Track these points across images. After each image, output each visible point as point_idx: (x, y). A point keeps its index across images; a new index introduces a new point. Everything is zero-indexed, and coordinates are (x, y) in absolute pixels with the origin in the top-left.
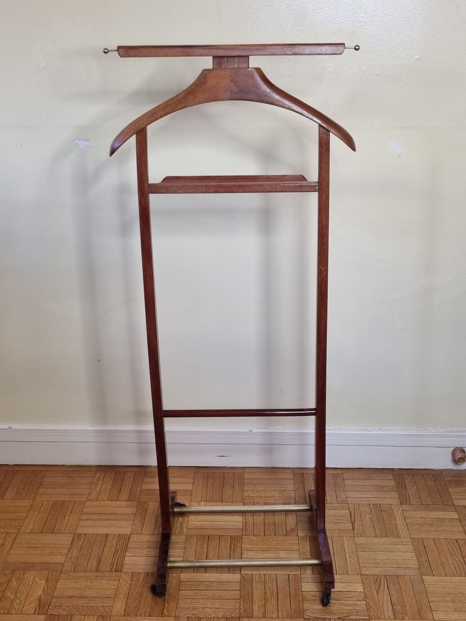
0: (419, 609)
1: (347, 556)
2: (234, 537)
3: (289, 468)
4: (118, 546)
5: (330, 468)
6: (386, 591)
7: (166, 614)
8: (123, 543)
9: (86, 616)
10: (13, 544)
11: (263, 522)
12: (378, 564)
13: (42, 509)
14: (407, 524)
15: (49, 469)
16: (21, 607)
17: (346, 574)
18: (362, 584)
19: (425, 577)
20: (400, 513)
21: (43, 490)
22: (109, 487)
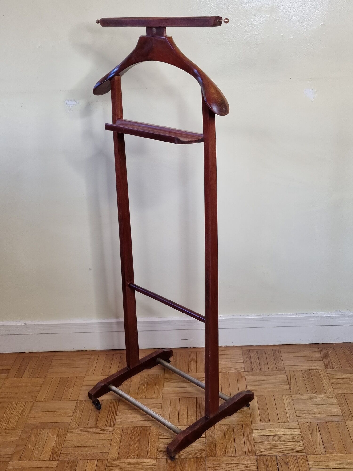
0: (345, 446)
1: (287, 409)
2: (199, 398)
3: (238, 346)
4: (111, 408)
5: (270, 345)
6: (318, 433)
7: (150, 456)
8: (115, 406)
9: (89, 460)
10: (31, 410)
11: (221, 387)
12: (311, 414)
13: (51, 384)
14: (331, 384)
15: (55, 355)
16: (39, 455)
17: (286, 422)
18: (299, 429)
19: (347, 422)
20: (326, 377)
21: (52, 370)
22: (102, 365)
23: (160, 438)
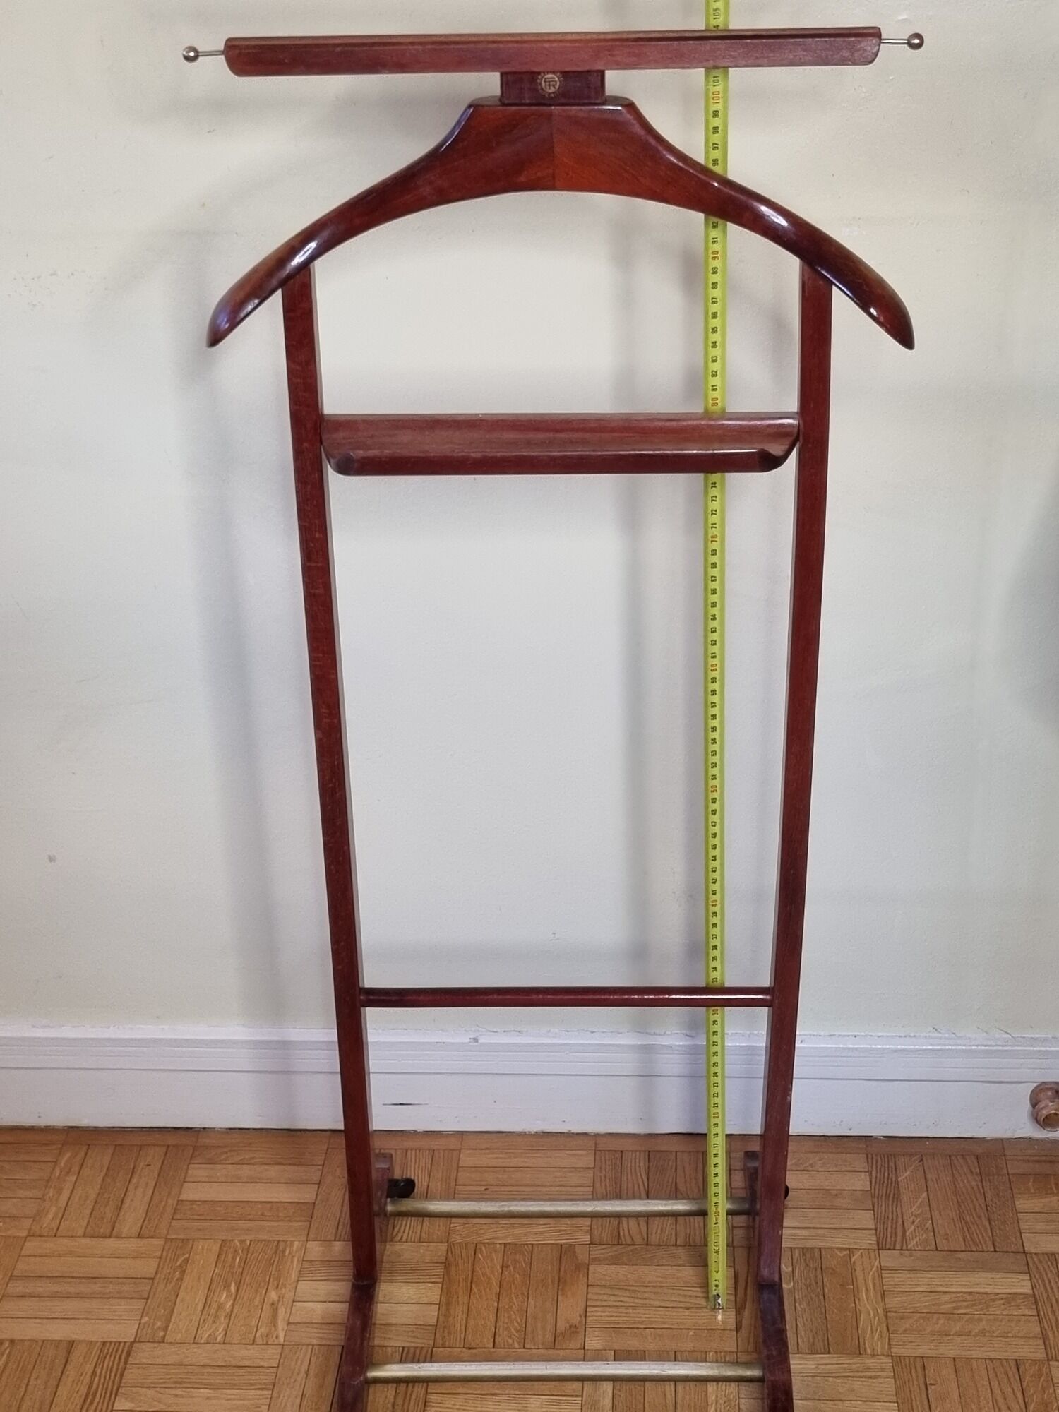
2: (413, 1349)
3: (586, 1134)
4: (96, 1381)
11: (496, 1304)
14: (886, 1312)
20: (874, 1278)
22: (93, 1194)
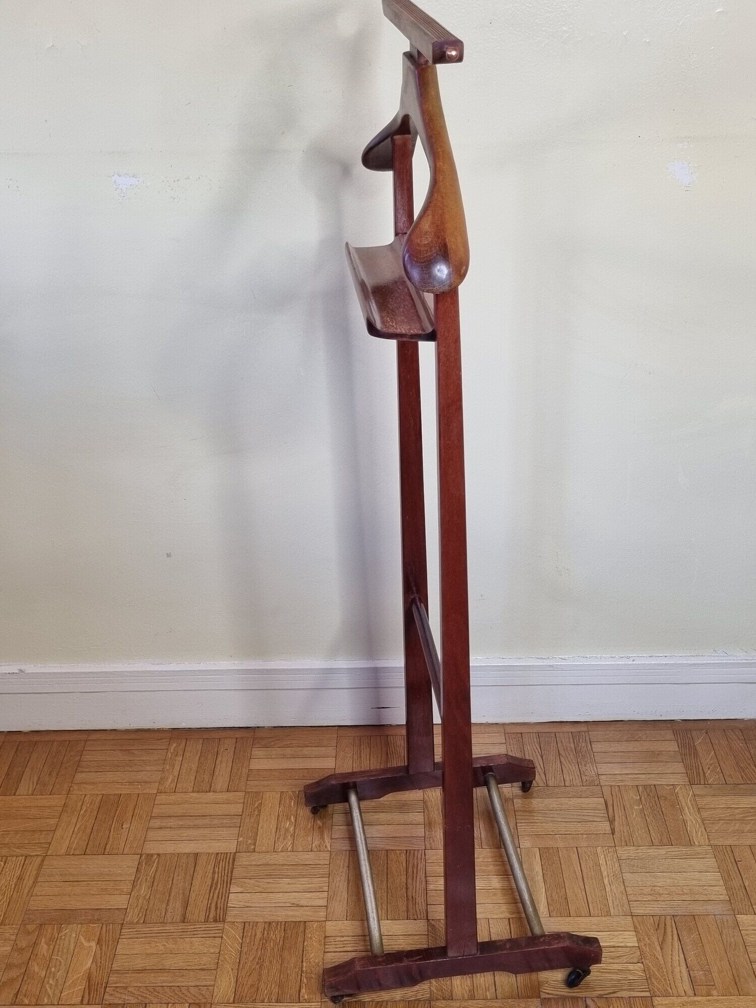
0: (736, 975)
1: (606, 881)
2: (412, 852)
3: (497, 723)
4: (216, 876)
5: (567, 722)
6: (676, 943)
7: (306, 997)
8: (225, 870)
9: (170, 1005)
10: (37, 875)
12: (660, 894)
13: (82, 812)
14: (703, 820)
15: (89, 739)
16: (57, 992)
17: (606, 914)
18: (634, 933)
19: (740, 918)
20: (690, 801)
21: (83, 775)
22: (194, 767)
23: (327, 950)
